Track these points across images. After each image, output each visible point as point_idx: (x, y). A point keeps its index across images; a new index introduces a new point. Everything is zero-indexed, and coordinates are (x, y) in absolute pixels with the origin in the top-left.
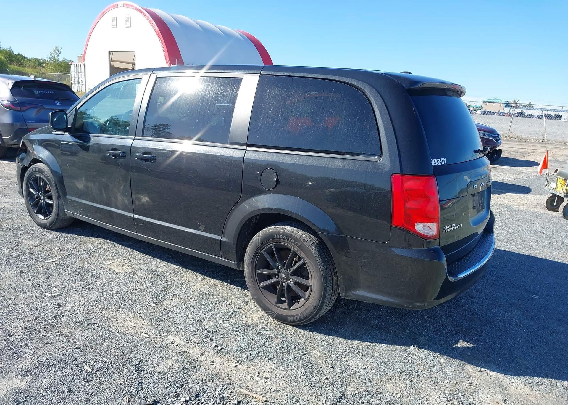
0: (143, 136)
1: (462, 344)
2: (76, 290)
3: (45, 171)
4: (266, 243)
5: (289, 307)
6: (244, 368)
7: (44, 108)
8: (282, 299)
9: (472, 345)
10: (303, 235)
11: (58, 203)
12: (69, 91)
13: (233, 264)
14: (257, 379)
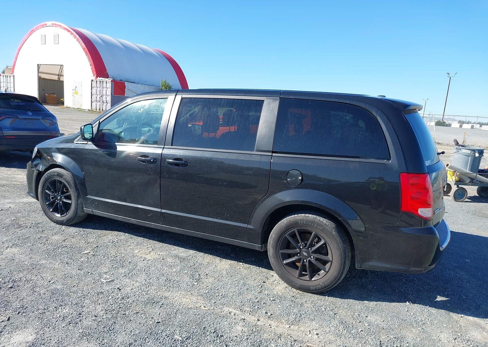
0: (172, 145)
1: (439, 298)
2: (125, 276)
3: (64, 175)
4: (290, 229)
5: (311, 279)
6: (296, 328)
7: (18, 118)
8: (303, 273)
9: (447, 299)
10: (324, 221)
11: (78, 202)
12: (37, 102)
13: (257, 247)
14: (310, 335)
